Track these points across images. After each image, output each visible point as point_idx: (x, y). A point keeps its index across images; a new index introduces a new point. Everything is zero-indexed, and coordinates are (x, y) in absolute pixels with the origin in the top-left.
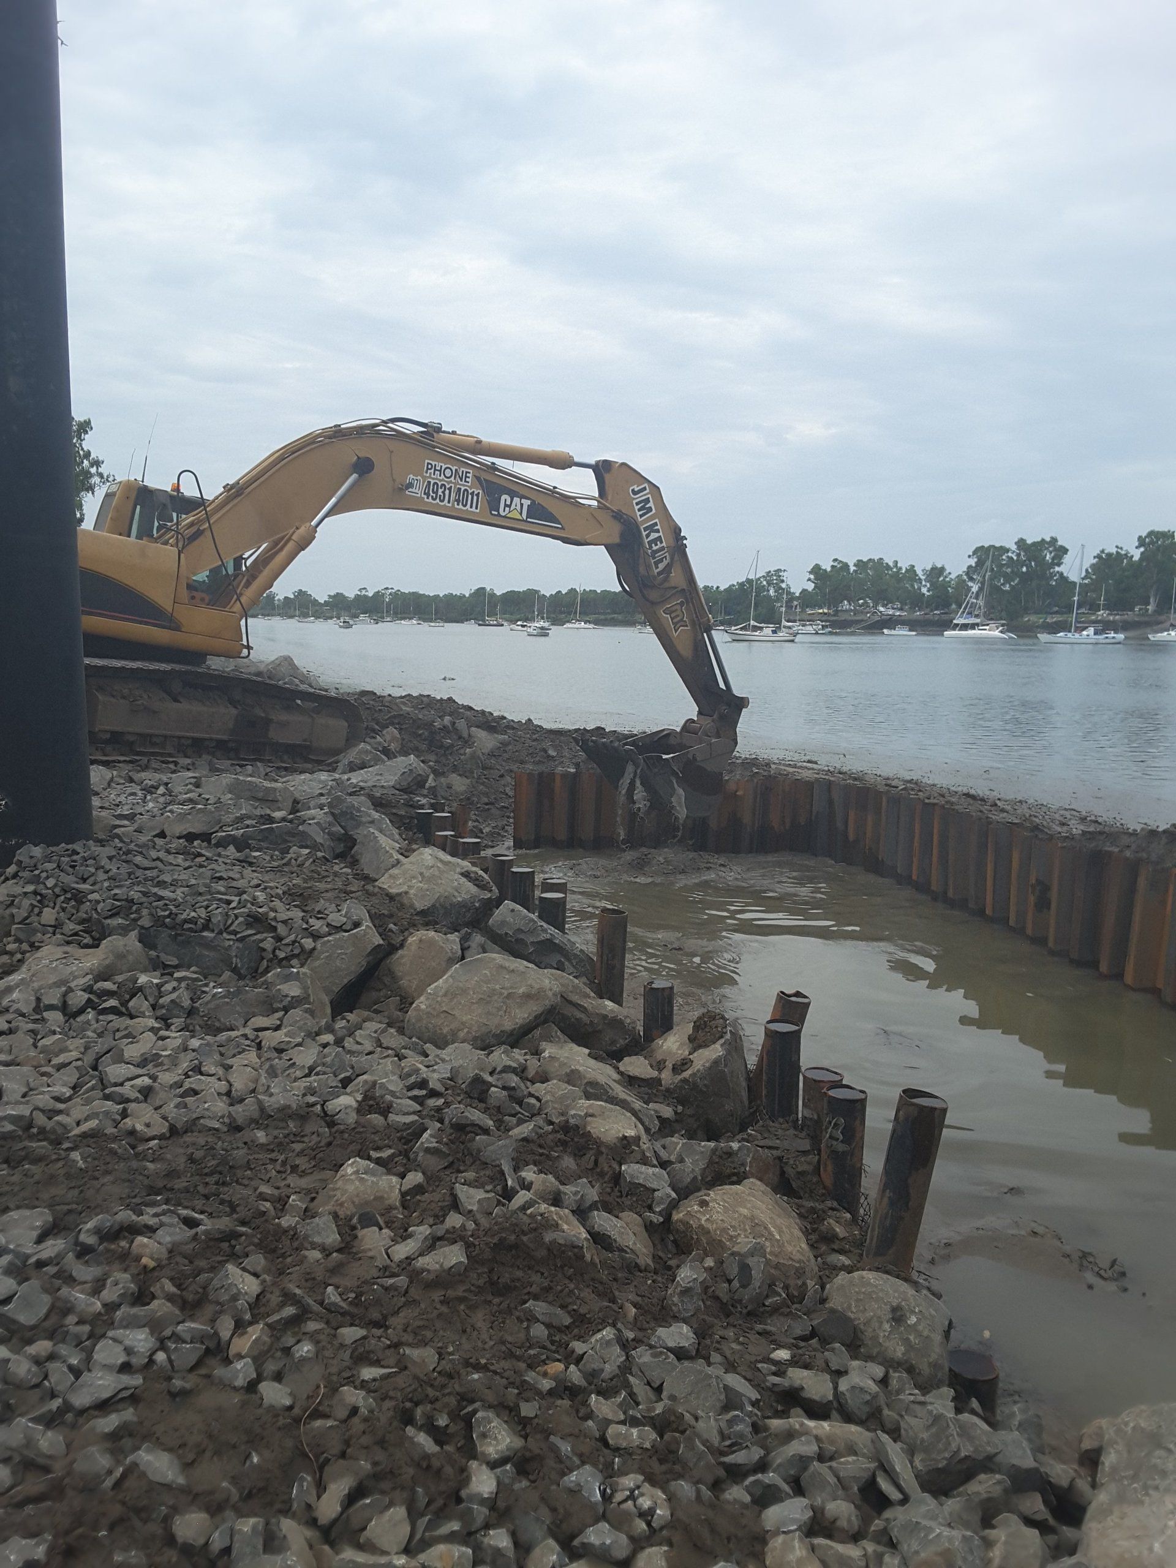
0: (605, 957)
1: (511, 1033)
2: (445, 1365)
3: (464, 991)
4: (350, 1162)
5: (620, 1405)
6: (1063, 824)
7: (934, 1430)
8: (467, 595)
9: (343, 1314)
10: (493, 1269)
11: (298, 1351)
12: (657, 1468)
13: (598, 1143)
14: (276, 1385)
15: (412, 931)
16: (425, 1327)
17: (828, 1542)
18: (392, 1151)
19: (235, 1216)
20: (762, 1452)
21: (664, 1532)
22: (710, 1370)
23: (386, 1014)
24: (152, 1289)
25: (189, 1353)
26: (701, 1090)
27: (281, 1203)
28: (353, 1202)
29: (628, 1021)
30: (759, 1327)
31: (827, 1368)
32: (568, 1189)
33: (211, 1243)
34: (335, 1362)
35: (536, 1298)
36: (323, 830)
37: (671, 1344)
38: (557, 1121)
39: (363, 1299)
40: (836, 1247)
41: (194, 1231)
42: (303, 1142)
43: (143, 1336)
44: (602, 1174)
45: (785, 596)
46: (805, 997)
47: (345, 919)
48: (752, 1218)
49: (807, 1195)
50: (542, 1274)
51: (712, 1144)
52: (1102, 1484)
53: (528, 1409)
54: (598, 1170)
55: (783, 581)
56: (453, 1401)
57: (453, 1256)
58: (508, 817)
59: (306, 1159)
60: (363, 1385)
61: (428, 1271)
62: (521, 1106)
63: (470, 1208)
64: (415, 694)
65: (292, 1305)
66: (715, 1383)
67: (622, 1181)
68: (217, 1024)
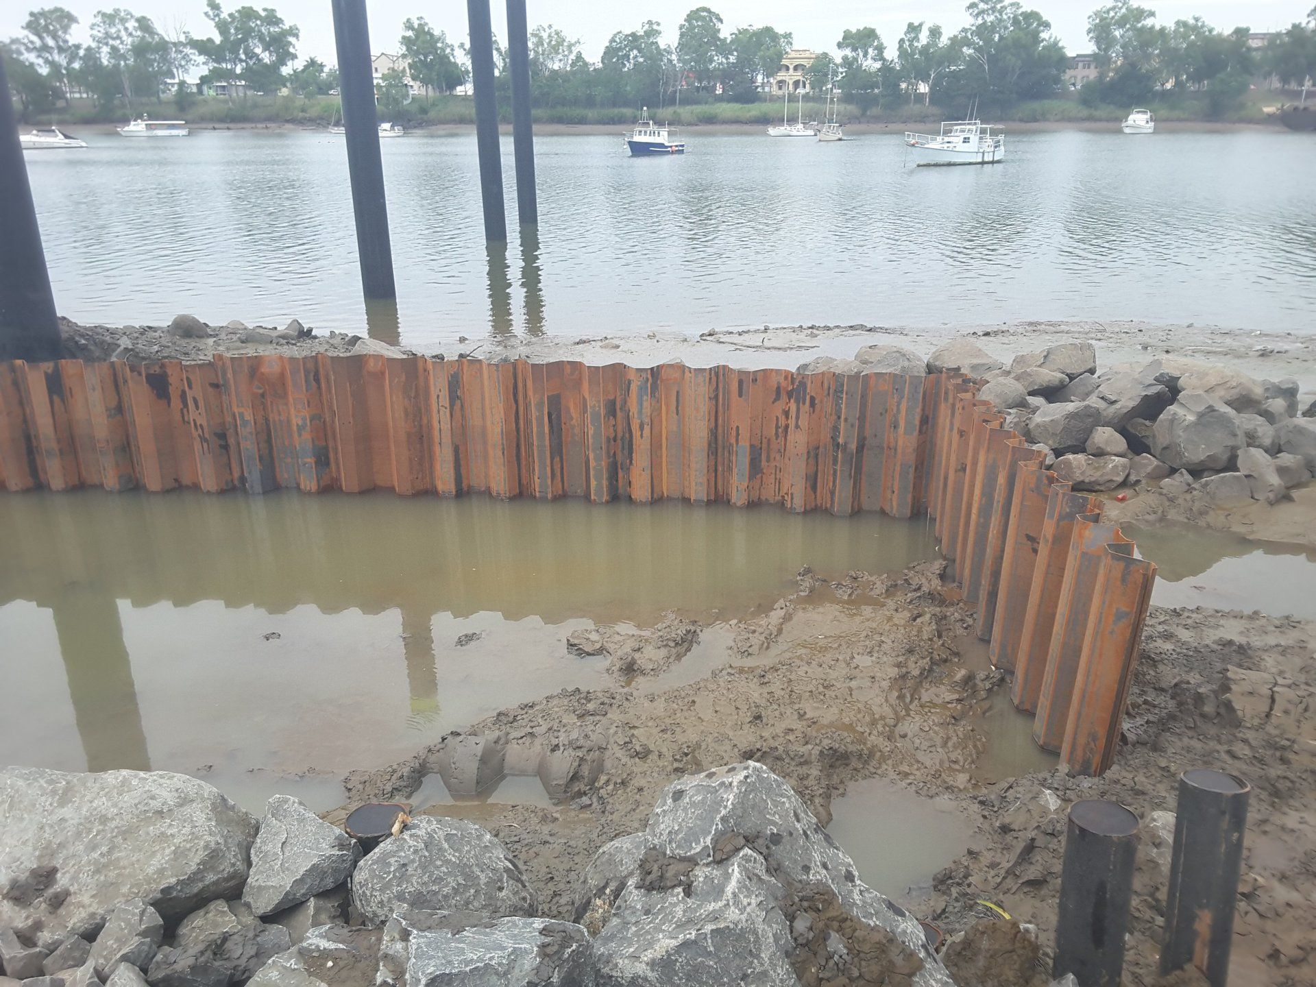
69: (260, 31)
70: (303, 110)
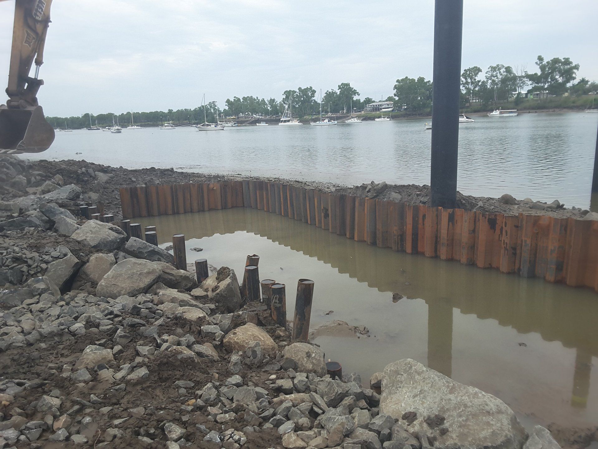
0: (177, 254)
1: (144, 288)
2: (148, 411)
3: (121, 275)
4: (87, 347)
5: (219, 408)
6: (328, 188)
7: (329, 387)
8: (81, 117)
9: (100, 404)
10: (159, 373)
11: (84, 421)
12: (238, 425)
13: (190, 321)
14: (79, 435)
15: (91, 254)
16: (137, 400)
17: (302, 432)
18: (105, 340)
19: (41, 378)
20: (274, 410)
21: (246, 445)
22: (249, 388)
23: (86, 290)
24: (11, 413)
25: (35, 433)
26: (224, 296)
27: (60, 369)
28: (93, 362)
29: (191, 276)
30: (263, 370)
31: (289, 377)
32: (183, 339)
33: (33, 390)
34: (102, 421)
35: (179, 379)
36: (39, 219)
37: (234, 383)
38: (171, 317)
39: (107, 396)
40: (281, 340)
41: (23, 387)
42: (63, 344)
43: (12, 432)
44: (193, 332)
45: (217, 112)
46: (257, 256)
47: (59, 254)
48: (253, 335)
49: (268, 325)
50: (179, 370)
51: (232, 314)
52: (383, 391)
53: (185, 418)
54: (192, 331)
55: (216, 106)
56: (155, 423)
57: (143, 372)
58: (119, 208)
59: (67, 350)
60: (116, 426)
61: (133, 379)
62: (155, 314)
63: (144, 354)
64: (66, 160)
65: (77, 405)
66: (252, 392)
67: (202, 332)
68: (9, 305)
69: (560, 68)
70: (574, 102)
